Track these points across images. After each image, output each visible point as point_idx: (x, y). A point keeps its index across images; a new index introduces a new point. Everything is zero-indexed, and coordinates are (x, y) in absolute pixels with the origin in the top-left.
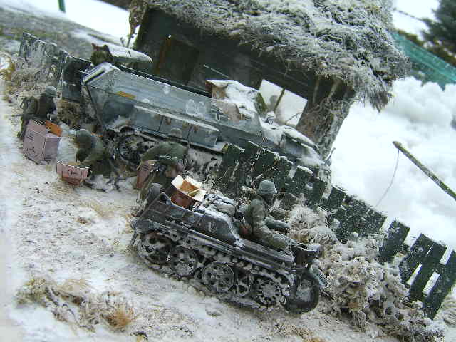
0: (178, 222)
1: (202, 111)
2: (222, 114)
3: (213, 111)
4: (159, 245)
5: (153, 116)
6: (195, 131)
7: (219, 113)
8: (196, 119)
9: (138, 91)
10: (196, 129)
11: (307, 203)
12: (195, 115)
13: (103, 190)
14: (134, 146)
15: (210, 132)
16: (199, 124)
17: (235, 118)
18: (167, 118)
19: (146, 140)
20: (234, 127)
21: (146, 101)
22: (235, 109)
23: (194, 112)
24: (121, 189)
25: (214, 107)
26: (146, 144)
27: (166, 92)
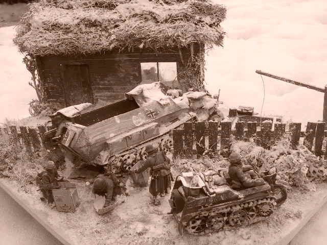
0: (204, 206)
1: (142, 118)
2: (154, 112)
3: (148, 114)
4: (198, 222)
5: (121, 141)
6: (146, 133)
7: (152, 113)
8: (143, 125)
9: (105, 132)
10: (146, 131)
11: (237, 139)
12: (141, 124)
13: (123, 202)
14: (119, 164)
15: (154, 127)
16: (146, 127)
17: (161, 109)
18: (128, 137)
19: (123, 156)
20: (164, 115)
21: (112, 135)
22: (158, 104)
23: (139, 122)
24: (129, 194)
25: (147, 111)
26: (124, 158)
27: (118, 121)
